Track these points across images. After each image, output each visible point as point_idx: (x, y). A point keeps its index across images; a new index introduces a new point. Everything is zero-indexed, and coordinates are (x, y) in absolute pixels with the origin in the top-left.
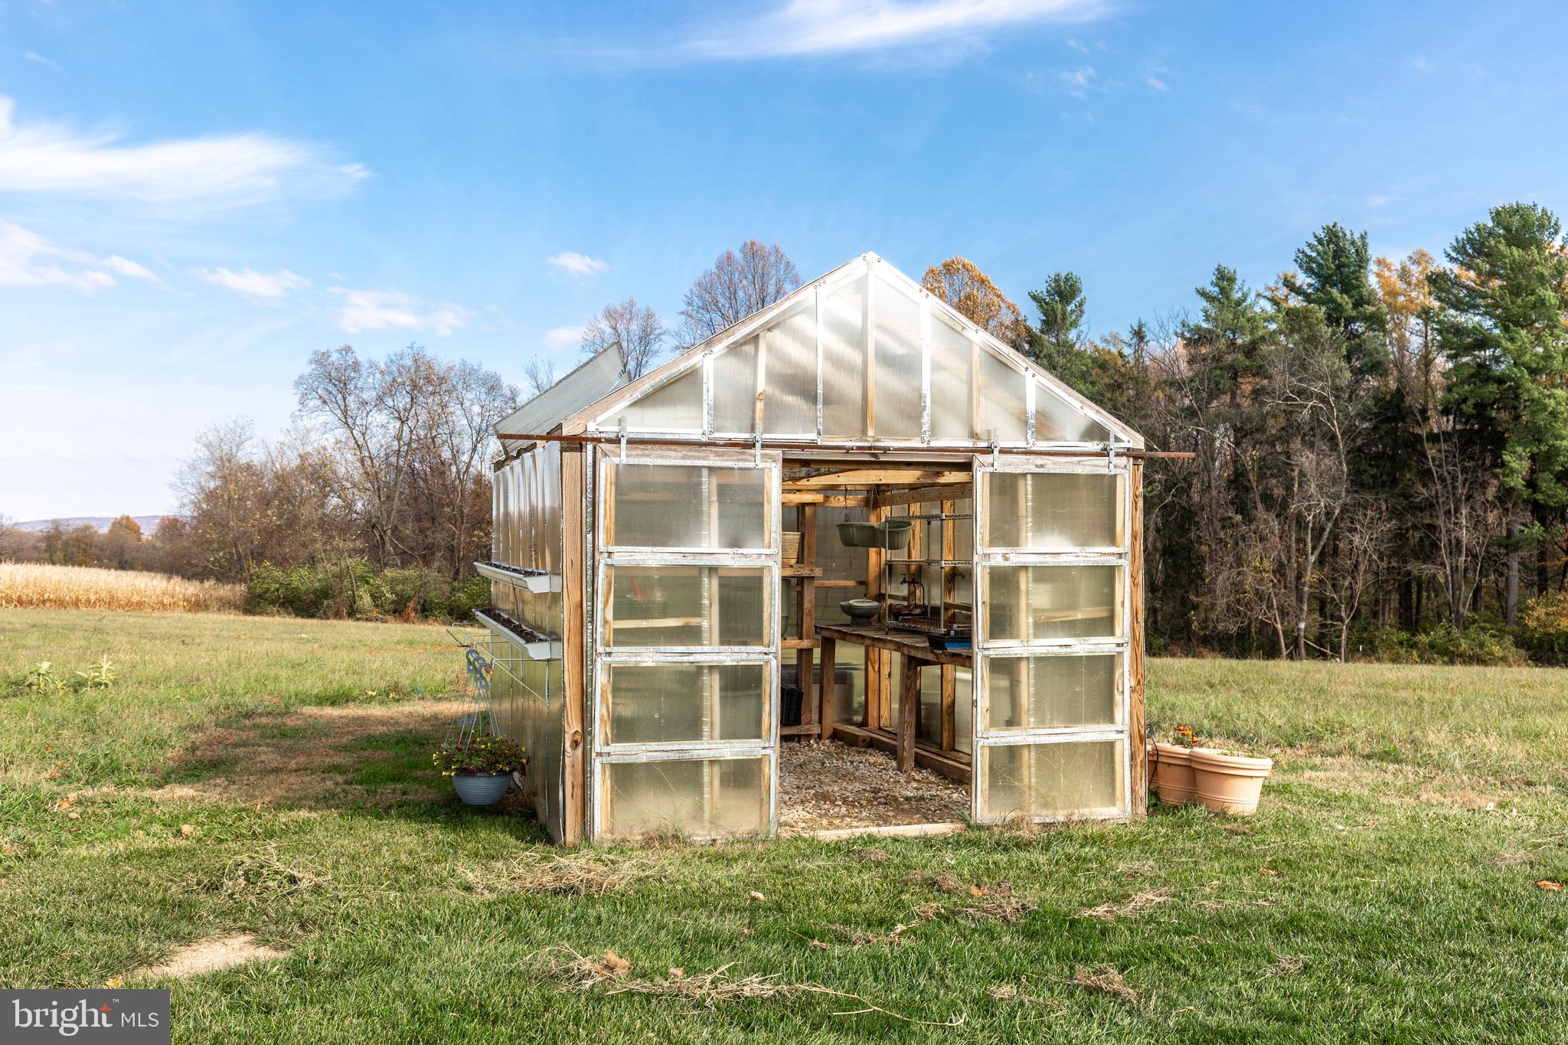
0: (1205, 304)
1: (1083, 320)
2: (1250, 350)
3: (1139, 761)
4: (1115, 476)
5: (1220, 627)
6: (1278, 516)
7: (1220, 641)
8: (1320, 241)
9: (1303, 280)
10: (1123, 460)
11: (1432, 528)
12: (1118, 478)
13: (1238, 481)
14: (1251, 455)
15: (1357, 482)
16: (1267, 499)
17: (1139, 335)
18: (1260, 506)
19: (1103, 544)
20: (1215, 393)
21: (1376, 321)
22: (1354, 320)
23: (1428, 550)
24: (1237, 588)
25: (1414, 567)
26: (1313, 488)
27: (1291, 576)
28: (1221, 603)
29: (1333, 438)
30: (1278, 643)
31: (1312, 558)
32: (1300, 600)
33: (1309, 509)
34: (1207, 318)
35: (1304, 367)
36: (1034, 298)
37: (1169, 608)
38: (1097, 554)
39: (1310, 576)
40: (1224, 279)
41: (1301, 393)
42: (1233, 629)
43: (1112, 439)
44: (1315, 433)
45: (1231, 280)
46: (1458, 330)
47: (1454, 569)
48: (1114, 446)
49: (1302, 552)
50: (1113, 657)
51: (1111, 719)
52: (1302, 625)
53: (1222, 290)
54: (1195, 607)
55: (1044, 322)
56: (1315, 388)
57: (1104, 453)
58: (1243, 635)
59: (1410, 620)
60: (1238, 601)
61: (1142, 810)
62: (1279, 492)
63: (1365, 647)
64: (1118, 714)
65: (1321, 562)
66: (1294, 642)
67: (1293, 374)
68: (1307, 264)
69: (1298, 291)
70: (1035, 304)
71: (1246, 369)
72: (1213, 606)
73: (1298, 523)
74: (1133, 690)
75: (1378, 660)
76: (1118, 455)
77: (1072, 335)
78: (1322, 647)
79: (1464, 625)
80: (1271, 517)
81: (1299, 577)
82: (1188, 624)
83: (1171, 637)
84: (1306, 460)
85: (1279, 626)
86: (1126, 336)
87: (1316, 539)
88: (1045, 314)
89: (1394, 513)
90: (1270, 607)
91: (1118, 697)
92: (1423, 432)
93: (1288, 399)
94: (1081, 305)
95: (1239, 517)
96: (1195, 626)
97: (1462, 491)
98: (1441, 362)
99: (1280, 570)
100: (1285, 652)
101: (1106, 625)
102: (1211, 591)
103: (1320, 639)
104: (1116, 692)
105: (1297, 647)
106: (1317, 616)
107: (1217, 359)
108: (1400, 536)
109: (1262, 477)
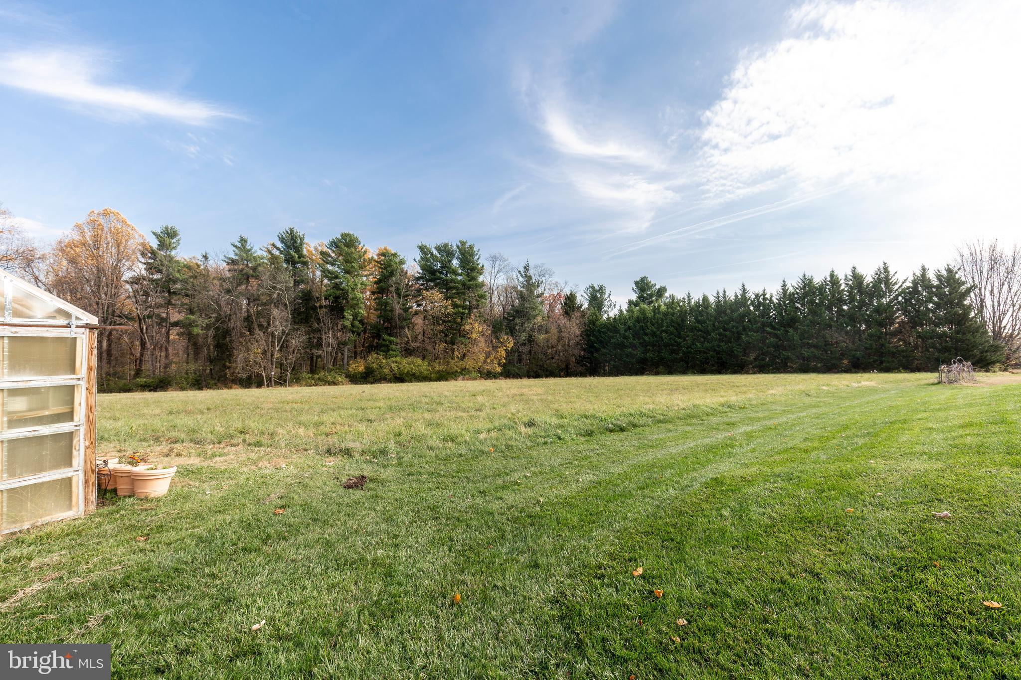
0: (235, 249)
1: (179, 247)
2: (254, 269)
3: (91, 483)
4: (75, 338)
5: (239, 375)
6: (264, 333)
7: (240, 381)
8: (287, 233)
9: (280, 245)
10: (83, 330)
11: (321, 339)
12: (78, 339)
13: (248, 319)
14: (254, 310)
15: (294, 322)
16: (260, 326)
17: (206, 257)
18: (257, 329)
19: (66, 374)
20: (240, 284)
21: (305, 264)
22: (298, 263)
23: (319, 345)
24: (247, 360)
25: (315, 351)
26: (277, 323)
27: (269, 355)
28: (240, 366)
29: (286, 305)
30: (263, 380)
31: (277, 349)
32: (272, 364)
33: (276, 330)
34: (236, 255)
35: (274, 278)
36: (154, 234)
37: (217, 368)
38: (62, 379)
39: (277, 355)
40: (243, 241)
41: (274, 288)
42: (245, 376)
43: (73, 319)
44: (278, 303)
45: (246, 241)
46: (329, 272)
47: (327, 352)
48: (74, 322)
49: (273, 346)
50: (72, 433)
51: (70, 464)
52: (273, 373)
53: (242, 245)
54: (229, 368)
55: (159, 245)
56: (279, 286)
57: (68, 326)
58: (249, 378)
59: (313, 371)
60: (247, 365)
61: (92, 508)
62: (265, 324)
63: (296, 380)
64: (75, 462)
65: (281, 350)
66: (269, 379)
67: (270, 280)
68: (282, 240)
69: (278, 249)
70: (154, 237)
71: (253, 276)
72: (236, 368)
73: (272, 336)
74: (86, 447)
75: (301, 385)
76: (77, 327)
77: (173, 253)
78: (281, 381)
79: (330, 371)
80: (261, 333)
81: (272, 355)
82: (226, 374)
83: (218, 380)
84: (275, 312)
85: (264, 374)
86: (200, 257)
87: (279, 342)
88: (160, 242)
89: (307, 333)
90: (260, 367)
91: (75, 453)
92: (318, 305)
93: (268, 289)
94: (179, 240)
95: (248, 333)
96: (228, 375)
97: (330, 326)
98: (326, 281)
99: (265, 353)
100: (266, 384)
101: (69, 416)
102: (236, 361)
103: (280, 378)
104: (74, 451)
105: (271, 381)
106: (279, 370)
107: (242, 270)
108: (309, 340)
109: (257, 318)
